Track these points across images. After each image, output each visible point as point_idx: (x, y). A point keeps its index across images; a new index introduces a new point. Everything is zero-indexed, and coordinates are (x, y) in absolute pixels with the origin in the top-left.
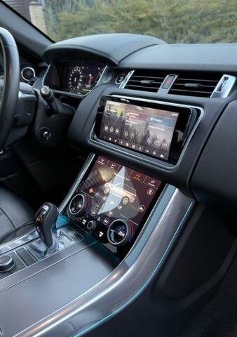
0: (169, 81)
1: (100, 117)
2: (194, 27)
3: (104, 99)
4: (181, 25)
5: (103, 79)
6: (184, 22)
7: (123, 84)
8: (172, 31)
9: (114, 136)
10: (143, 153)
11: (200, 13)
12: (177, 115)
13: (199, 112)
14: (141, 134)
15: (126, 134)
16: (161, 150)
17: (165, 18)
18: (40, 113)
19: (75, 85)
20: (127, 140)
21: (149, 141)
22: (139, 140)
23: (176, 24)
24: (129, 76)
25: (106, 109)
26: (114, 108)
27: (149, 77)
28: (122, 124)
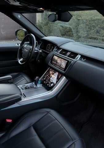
0: (68, 54)
1: (52, 59)
2: (99, 26)
3: (54, 55)
4: (94, 24)
5: (55, 49)
6: (95, 23)
7: (59, 52)
8: (90, 26)
9: (54, 64)
10: (60, 68)
11: (102, 20)
12: (67, 61)
13: (71, 62)
14: (60, 64)
15: (57, 64)
16: (63, 68)
17: (88, 21)
18: (38, 56)
19: (48, 48)
20: (57, 65)
21: (61, 66)
22: (59, 65)
23: (92, 23)
24: (61, 50)
25: (54, 57)
26: (56, 58)
27: (65, 52)
28: (56, 61)
